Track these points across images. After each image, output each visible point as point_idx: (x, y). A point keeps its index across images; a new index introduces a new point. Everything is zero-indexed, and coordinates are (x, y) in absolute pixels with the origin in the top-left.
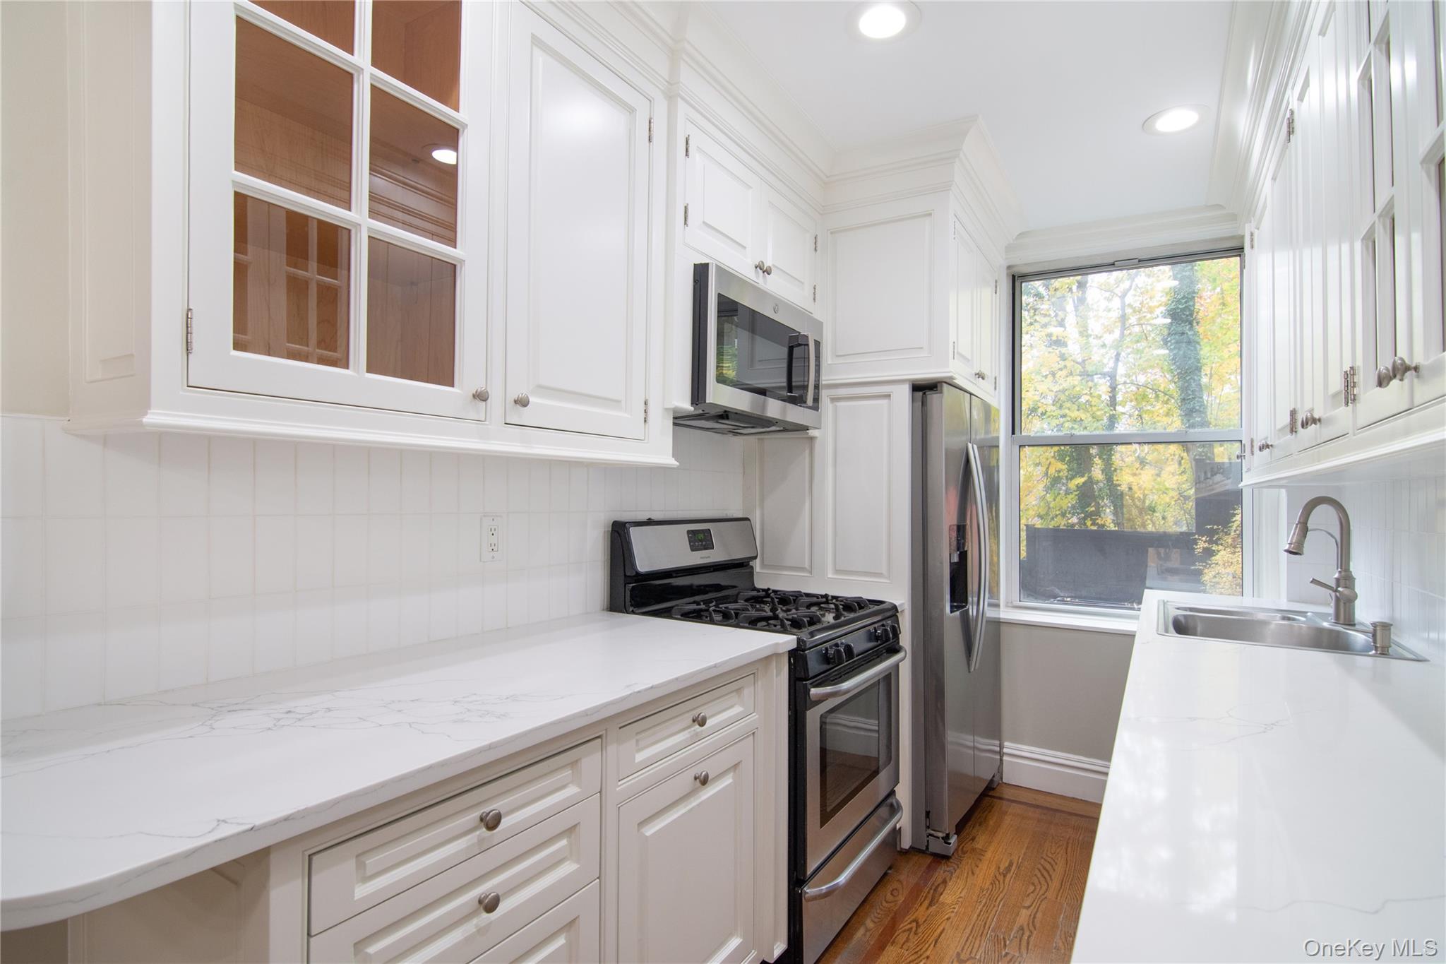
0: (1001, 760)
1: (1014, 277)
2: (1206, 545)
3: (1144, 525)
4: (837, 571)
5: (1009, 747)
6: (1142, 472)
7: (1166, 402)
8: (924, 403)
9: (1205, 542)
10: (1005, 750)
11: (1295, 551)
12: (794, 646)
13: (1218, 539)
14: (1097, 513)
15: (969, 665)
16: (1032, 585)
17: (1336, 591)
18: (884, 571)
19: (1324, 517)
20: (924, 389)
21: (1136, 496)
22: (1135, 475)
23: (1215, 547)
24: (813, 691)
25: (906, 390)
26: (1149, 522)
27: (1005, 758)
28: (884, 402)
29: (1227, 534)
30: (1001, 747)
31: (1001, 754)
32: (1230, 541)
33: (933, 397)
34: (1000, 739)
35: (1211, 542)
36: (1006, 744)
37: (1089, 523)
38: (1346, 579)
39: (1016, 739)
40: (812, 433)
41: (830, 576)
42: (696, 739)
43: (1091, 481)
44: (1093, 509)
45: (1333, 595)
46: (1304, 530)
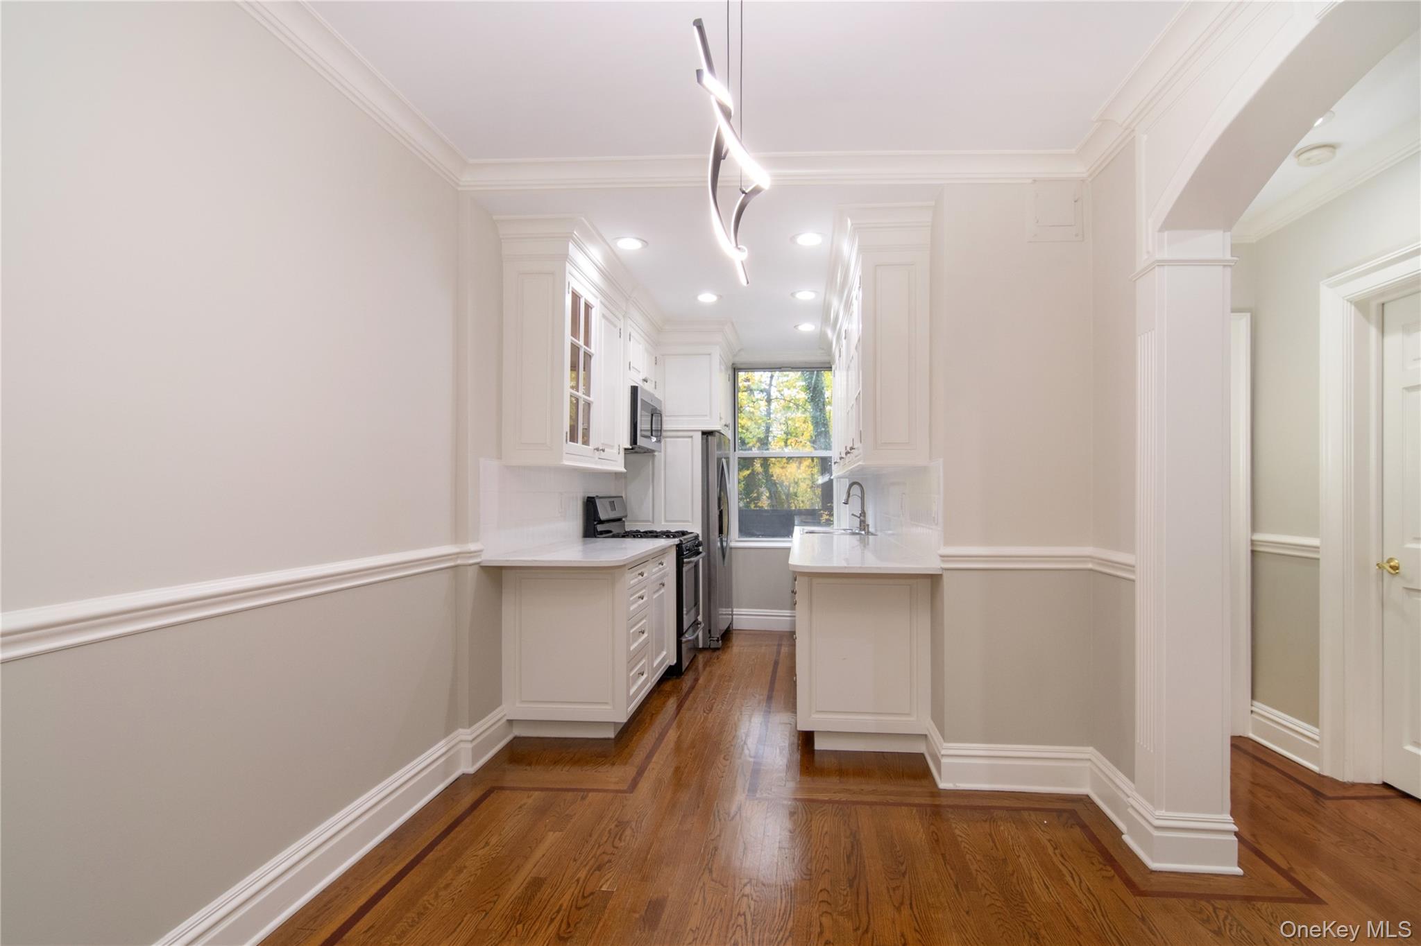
0: (732, 618)
1: (734, 369)
2: (828, 517)
3: (789, 506)
4: (666, 521)
5: (736, 611)
6: (788, 466)
7: (803, 413)
8: (707, 441)
9: (827, 515)
10: (734, 613)
11: (846, 503)
12: (679, 542)
14: (758, 498)
15: (724, 564)
16: (745, 531)
17: (859, 517)
18: (690, 519)
19: (856, 490)
20: (707, 434)
21: (784, 484)
22: (783, 468)
24: (685, 560)
25: (700, 433)
26: (793, 504)
27: (734, 617)
28: (690, 440)
30: (732, 611)
31: (732, 615)
33: (710, 438)
34: (732, 608)
36: (735, 610)
37: (752, 506)
38: (863, 513)
39: (739, 607)
40: (656, 453)
41: (663, 523)
42: (660, 570)
43: (753, 473)
44: (755, 495)
45: (859, 520)
46: (849, 495)
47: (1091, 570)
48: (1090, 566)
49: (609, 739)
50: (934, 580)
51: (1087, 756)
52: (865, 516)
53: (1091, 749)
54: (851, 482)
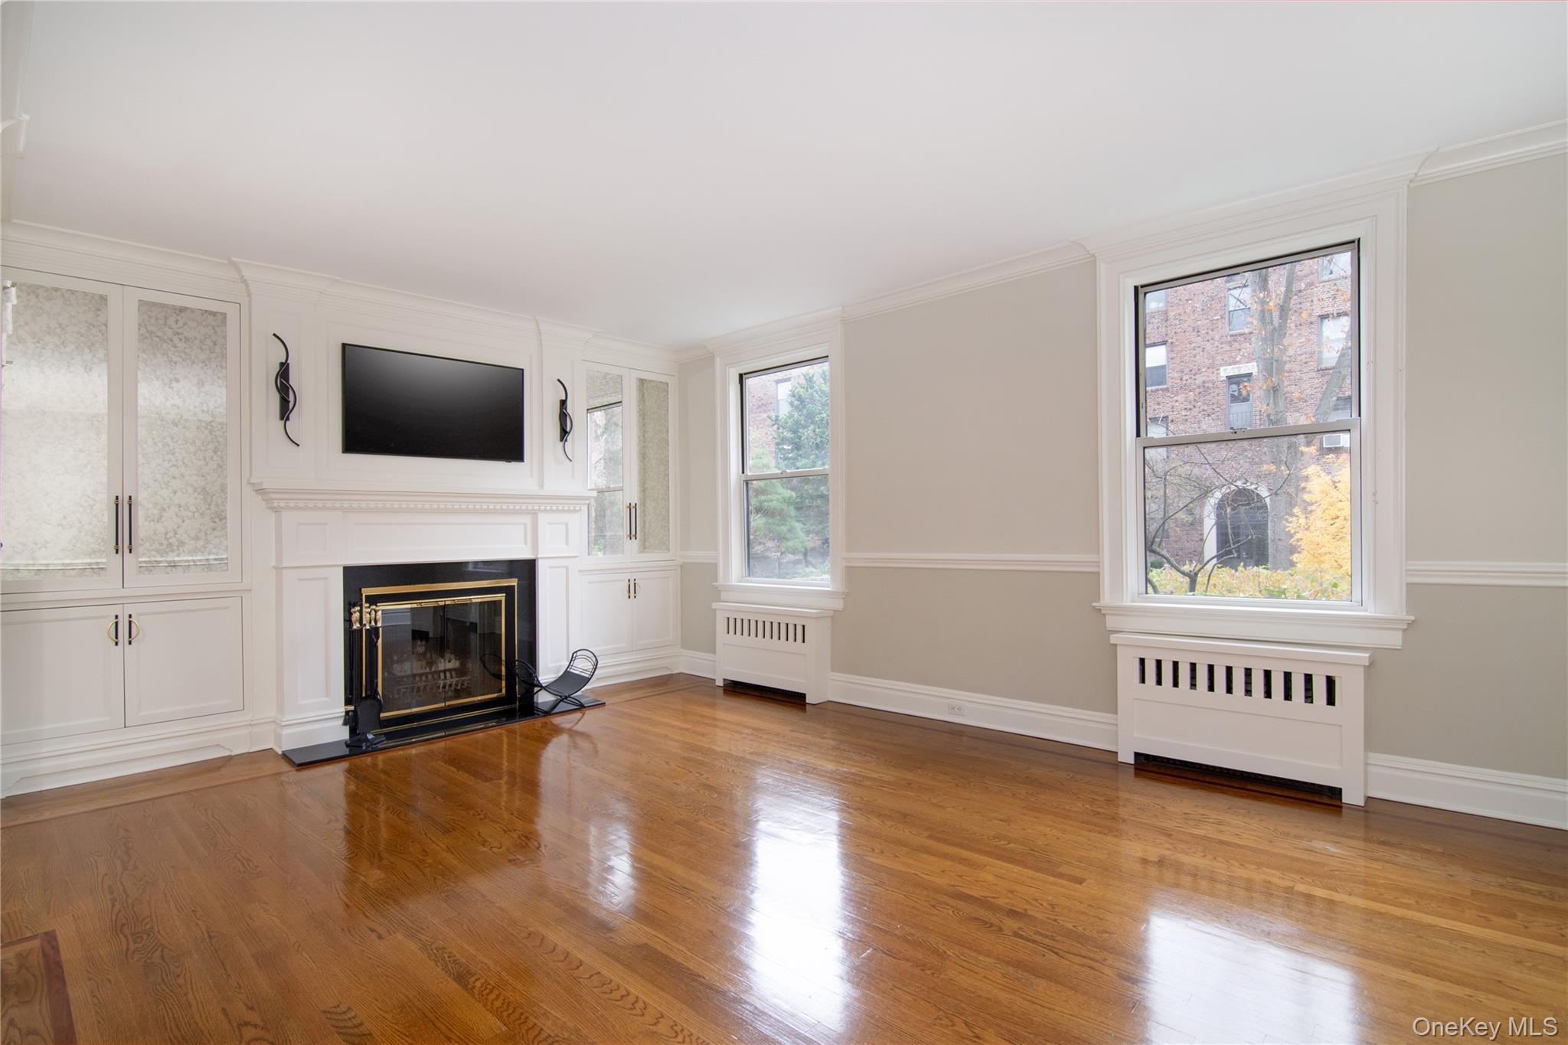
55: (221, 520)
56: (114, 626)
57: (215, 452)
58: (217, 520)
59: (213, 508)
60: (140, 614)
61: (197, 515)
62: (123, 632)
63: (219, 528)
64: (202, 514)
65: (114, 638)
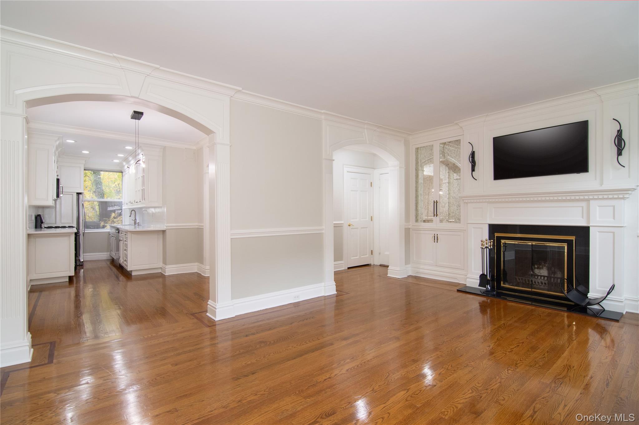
5: (85, 254)
8: (78, 196)
11: (130, 216)
13: (107, 222)
18: (71, 222)
19: (133, 212)
20: (78, 194)
23: (106, 225)
25: (76, 193)
27: (84, 256)
28: (71, 195)
29: (109, 220)
32: (110, 222)
35: (105, 223)
41: (60, 224)
45: (134, 221)
46: (131, 214)
47: (197, 228)
48: (197, 227)
49: (67, 281)
50: (164, 232)
51: (196, 265)
52: (136, 220)
53: (197, 263)
54: (131, 211)
55: (459, 207)
56: (434, 237)
57: (458, 185)
58: (458, 207)
59: (457, 203)
60: (440, 234)
61: (453, 205)
62: (436, 239)
63: (459, 209)
64: (454, 205)
65: (434, 240)
